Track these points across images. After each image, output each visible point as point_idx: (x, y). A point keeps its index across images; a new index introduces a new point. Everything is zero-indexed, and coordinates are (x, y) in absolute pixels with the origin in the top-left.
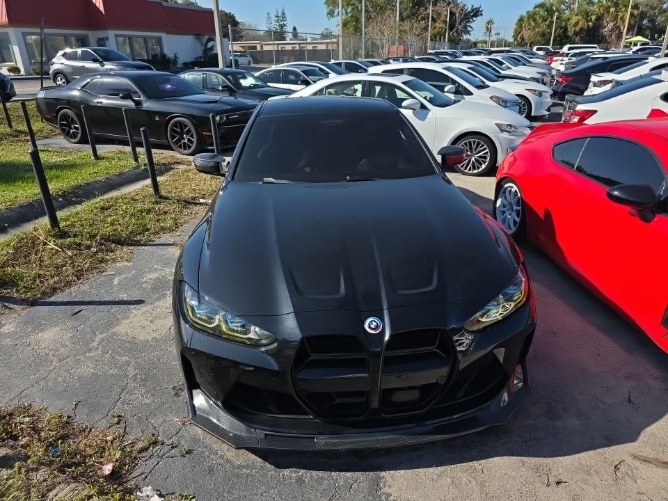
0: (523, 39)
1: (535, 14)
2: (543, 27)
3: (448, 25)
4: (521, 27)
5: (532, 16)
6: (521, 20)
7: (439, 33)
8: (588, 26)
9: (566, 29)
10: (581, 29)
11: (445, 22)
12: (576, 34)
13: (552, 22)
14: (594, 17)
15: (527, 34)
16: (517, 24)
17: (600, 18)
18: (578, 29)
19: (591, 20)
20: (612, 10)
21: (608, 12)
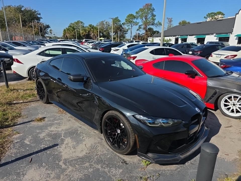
0: (67, 37)
1: (69, 29)
2: (73, 33)
3: (40, 30)
4: (65, 33)
5: (68, 29)
6: (65, 30)
7: (36, 32)
8: (86, 34)
9: (80, 34)
10: (85, 35)
11: (38, 29)
12: (83, 36)
13: (75, 32)
14: (87, 31)
15: (68, 35)
16: (63, 32)
17: (89, 32)
18: (83, 35)
19: (87, 32)
20: (92, 29)
21: (91, 30)
